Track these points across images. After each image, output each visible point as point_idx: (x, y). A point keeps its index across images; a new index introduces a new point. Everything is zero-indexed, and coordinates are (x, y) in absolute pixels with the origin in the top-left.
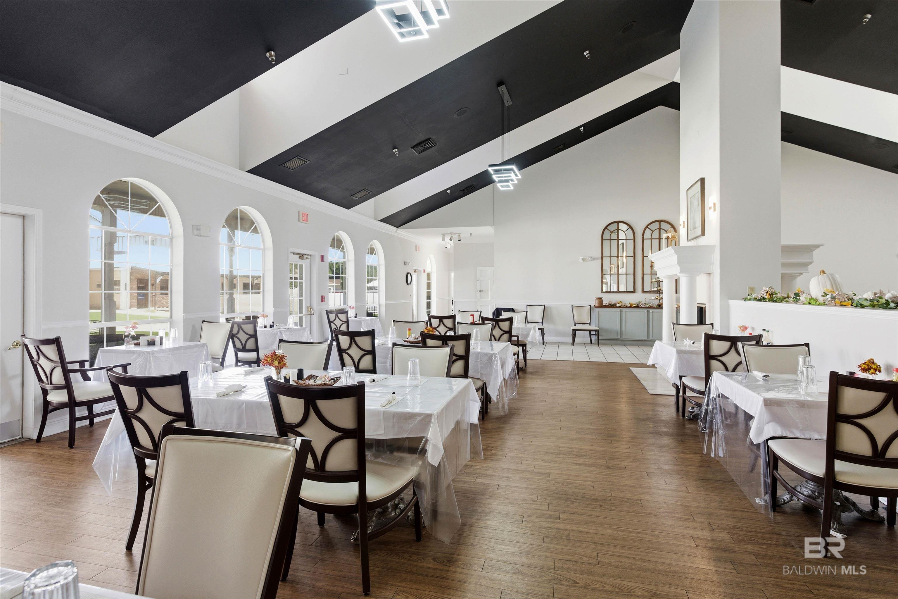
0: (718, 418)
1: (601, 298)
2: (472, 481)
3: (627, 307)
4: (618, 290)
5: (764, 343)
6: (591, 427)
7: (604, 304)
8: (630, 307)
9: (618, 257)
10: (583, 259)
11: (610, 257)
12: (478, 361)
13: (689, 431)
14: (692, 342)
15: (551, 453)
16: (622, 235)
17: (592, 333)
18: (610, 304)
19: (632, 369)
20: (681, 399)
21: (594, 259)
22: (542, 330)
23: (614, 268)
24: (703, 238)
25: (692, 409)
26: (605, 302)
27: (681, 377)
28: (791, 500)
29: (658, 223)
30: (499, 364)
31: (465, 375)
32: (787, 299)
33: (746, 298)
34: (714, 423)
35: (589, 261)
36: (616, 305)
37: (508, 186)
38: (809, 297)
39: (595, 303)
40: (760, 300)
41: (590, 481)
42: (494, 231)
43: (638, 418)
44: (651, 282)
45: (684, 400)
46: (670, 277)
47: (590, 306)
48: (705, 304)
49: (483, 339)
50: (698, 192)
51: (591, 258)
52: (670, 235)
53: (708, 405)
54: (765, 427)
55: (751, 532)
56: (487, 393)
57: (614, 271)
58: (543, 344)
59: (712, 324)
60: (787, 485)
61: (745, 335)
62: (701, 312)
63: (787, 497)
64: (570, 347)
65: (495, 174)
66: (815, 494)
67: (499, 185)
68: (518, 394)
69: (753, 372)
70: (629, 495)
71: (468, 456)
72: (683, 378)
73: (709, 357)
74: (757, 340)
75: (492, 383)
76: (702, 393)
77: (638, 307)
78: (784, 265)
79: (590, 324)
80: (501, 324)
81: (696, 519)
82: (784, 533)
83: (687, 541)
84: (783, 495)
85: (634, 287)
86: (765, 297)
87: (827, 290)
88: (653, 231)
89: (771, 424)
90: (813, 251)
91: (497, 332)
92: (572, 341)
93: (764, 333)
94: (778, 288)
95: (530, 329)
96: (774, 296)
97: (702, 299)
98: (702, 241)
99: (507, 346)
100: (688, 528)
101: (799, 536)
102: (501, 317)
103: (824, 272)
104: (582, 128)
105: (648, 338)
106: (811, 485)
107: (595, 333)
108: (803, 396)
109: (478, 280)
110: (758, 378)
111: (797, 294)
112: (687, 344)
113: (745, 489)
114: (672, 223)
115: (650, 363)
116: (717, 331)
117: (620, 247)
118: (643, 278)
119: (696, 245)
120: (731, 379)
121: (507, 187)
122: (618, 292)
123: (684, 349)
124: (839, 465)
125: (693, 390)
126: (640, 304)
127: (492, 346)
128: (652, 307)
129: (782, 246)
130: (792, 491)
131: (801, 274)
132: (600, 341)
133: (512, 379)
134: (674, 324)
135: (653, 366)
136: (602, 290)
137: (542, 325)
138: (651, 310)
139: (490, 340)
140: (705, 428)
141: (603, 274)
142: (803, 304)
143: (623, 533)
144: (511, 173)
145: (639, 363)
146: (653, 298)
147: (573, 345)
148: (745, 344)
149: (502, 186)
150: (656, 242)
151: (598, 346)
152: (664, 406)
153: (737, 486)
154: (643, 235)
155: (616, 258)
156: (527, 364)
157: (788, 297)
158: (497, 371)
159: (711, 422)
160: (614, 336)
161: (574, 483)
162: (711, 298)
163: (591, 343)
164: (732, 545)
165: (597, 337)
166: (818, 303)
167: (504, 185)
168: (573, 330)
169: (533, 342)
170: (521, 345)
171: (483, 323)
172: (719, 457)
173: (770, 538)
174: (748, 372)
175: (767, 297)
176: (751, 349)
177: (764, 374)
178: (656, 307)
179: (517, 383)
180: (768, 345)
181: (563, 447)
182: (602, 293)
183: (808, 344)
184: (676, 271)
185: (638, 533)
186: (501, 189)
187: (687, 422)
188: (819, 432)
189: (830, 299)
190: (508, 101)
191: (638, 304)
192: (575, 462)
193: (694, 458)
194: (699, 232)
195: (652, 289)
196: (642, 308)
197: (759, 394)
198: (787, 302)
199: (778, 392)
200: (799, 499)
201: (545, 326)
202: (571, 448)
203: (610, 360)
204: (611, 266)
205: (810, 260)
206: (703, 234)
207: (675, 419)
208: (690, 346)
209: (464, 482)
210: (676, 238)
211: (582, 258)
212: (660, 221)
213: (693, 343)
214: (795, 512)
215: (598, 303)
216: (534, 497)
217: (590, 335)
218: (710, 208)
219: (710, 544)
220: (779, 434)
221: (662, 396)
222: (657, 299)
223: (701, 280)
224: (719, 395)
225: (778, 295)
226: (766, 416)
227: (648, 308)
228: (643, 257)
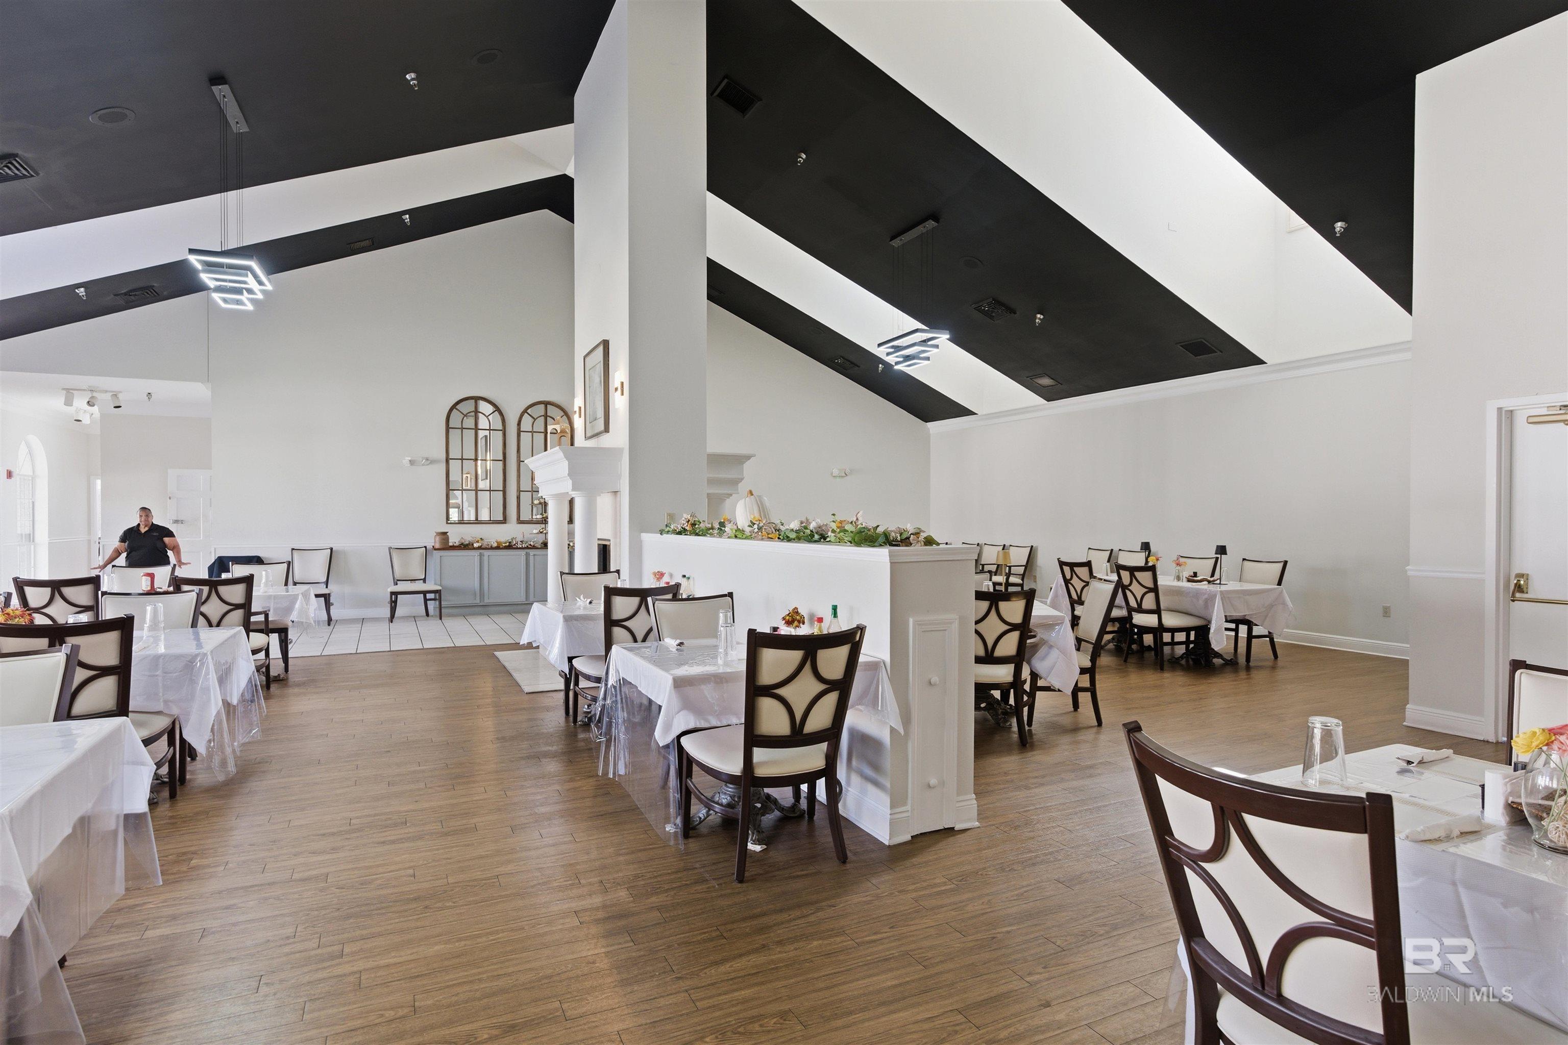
0: (621, 715)
1: (445, 534)
2: (133, 939)
3: (492, 548)
4: (477, 519)
5: (684, 596)
6: (419, 768)
7: (451, 544)
8: (498, 548)
9: (476, 460)
10: (410, 461)
11: (462, 459)
12: (157, 673)
13: (583, 744)
14: (589, 601)
15: (333, 834)
16: (483, 423)
17: (429, 596)
18: (462, 544)
19: (497, 654)
20: (571, 694)
21: (431, 461)
22: (326, 597)
23: (471, 479)
24: (606, 436)
25: (588, 708)
26: (453, 540)
27: (570, 659)
28: (708, 815)
29: (543, 406)
30: (213, 678)
31: (122, 708)
32: (711, 531)
33: (663, 530)
34: (614, 725)
35: (423, 465)
36: (473, 544)
37: (238, 302)
38: (735, 527)
39: (435, 542)
40: (680, 533)
41: (410, 868)
42: (210, 393)
43: (503, 738)
44: (532, 504)
45: (576, 695)
46: (559, 497)
47: (425, 547)
48: (609, 540)
49: (172, 626)
50: (600, 362)
51: (427, 459)
52: (558, 427)
53: (605, 699)
54: (675, 719)
55: (656, 877)
56: (183, 741)
57: (470, 485)
58: (329, 625)
59: (618, 572)
60: (702, 797)
61: (661, 586)
62: (604, 552)
63: (703, 813)
64: (386, 624)
65: (205, 271)
66: (734, 800)
67: (216, 296)
68: (264, 731)
69: (665, 639)
70: (479, 873)
71: (120, 888)
72: (574, 662)
73: (610, 623)
74: (673, 591)
75: (193, 718)
76: (598, 680)
77: (510, 547)
78: (711, 482)
79: (424, 580)
80: (222, 589)
81: (583, 881)
82: (697, 865)
83: (567, 920)
84: (699, 812)
85: (503, 513)
86: (686, 528)
87: (754, 518)
88: (535, 419)
89: (682, 713)
90: (743, 464)
91: (214, 608)
92: (389, 615)
93: (684, 582)
94: (703, 516)
95: (294, 599)
96: (696, 526)
97: (604, 532)
98: (606, 441)
99: (234, 636)
100: (570, 900)
101: (714, 864)
102: (224, 576)
103: (751, 493)
104: (407, 216)
105: (526, 598)
106: (730, 789)
107: (435, 596)
108: (721, 667)
109: (170, 498)
110: (671, 649)
111: (722, 524)
112: (581, 605)
113: (651, 817)
114: (564, 407)
115: (524, 641)
116: (624, 582)
117: (481, 443)
118: (518, 498)
119: (596, 446)
120: (636, 654)
121: (237, 304)
122: (477, 522)
123: (577, 613)
124: (759, 754)
125: (588, 678)
126: (514, 543)
127: (197, 638)
128: (534, 547)
129: (708, 455)
130: (708, 803)
131: (731, 495)
132: (443, 610)
133: (248, 700)
134: (562, 573)
135: (529, 646)
136: (448, 518)
137: (327, 587)
138: (532, 552)
139: (194, 624)
140: (601, 734)
141: (448, 490)
142: (729, 537)
143: (463, 943)
144: (247, 276)
145: (510, 642)
146: (535, 531)
147: (392, 622)
148: (657, 600)
149: (225, 300)
150: (540, 438)
151: (441, 619)
152: (548, 709)
153: (642, 814)
154: (519, 424)
155: (472, 463)
156: (290, 668)
157: (712, 528)
158: (206, 690)
159: (610, 724)
160: (469, 600)
161: (377, 879)
162: (617, 532)
163: (427, 615)
164: (631, 905)
165: (437, 602)
166: (744, 536)
167: (230, 299)
168: (392, 593)
169: (302, 622)
170: (273, 631)
171: (178, 590)
172: (620, 775)
173: (680, 878)
174: (660, 640)
175: (688, 528)
176: (664, 607)
177: (678, 641)
178: (540, 547)
179: (260, 708)
180: (688, 599)
181: (357, 818)
182: (447, 523)
183: (732, 593)
184: (567, 487)
185: (488, 934)
186: (223, 305)
187: (579, 730)
188: (737, 715)
189: (756, 530)
190: (237, 123)
191: (510, 543)
192: (382, 840)
193: (587, 785)
194: (602, 427)
195: (534, 517)
196: (517, 548)
197: (667, 670)
198: (712, 535)
199: (691, 665)
200: (716, 813)
201: (333, 589)
202: (375, 815)
203: (462, 641)
204: (464, 476)
205: (740, 477)
206: (607, 429)
207: (562, 729)
208: (585, 608)
209: (110, 948)
210: (566, 432)
211: (410, 459)
212: (546, 404)
213: (590, 603)
214: (713, 831)
215: (440, 542)
216: (289, 931)
217: (426, 600)
218: (616, 389)
219: (601, 915)
220: (691, 726)
221: (543, 694)
222: (541, 532)
223: (604, 502)
224: (620, 680)
225: (702, 525)
226: (676, 703)
227: (527, 548)
228: (519, 461)
